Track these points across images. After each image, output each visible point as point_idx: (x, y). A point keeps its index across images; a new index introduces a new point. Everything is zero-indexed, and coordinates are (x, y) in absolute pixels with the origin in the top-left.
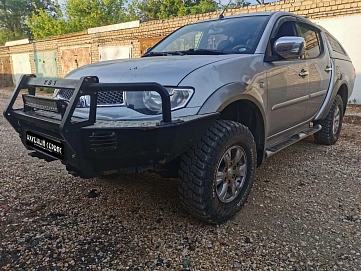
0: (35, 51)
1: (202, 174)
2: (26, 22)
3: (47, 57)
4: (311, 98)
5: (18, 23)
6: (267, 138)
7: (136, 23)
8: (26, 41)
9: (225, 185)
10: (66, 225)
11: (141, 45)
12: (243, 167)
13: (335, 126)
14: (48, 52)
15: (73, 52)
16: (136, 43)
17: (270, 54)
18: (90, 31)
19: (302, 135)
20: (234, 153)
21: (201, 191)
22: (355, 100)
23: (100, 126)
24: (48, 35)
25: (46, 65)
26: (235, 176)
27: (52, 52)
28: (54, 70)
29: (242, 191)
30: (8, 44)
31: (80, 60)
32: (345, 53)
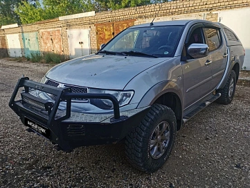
0: (23, 32)
1: (141, 145)
2: (15, 9)
3: (32, 37)
4: (213, 78)
5: (9, 10)
6: (183, 110)
7: (93, 13)
8: (16, 25)
9: (156, 148)
10: (52, 176)
11: (97, 28)
12: (168, 134)
13: (231, 91)
14: (32, 33)
15: (49, 33)
16: (93, 27)
17: (185, 55)
18: (60, 18)
19: (207, 103)
20: (161, 126)
21: (140, 155)
22: (245, 68)
23: (73, 121)
24: (30, 19)
25: (31, 42)
26: (162, 140)
27: (34, 33)
28: (36, 45)
29: (167, 149)
30: (3, 27)
31: (54, 39)
32: (237, 39)
